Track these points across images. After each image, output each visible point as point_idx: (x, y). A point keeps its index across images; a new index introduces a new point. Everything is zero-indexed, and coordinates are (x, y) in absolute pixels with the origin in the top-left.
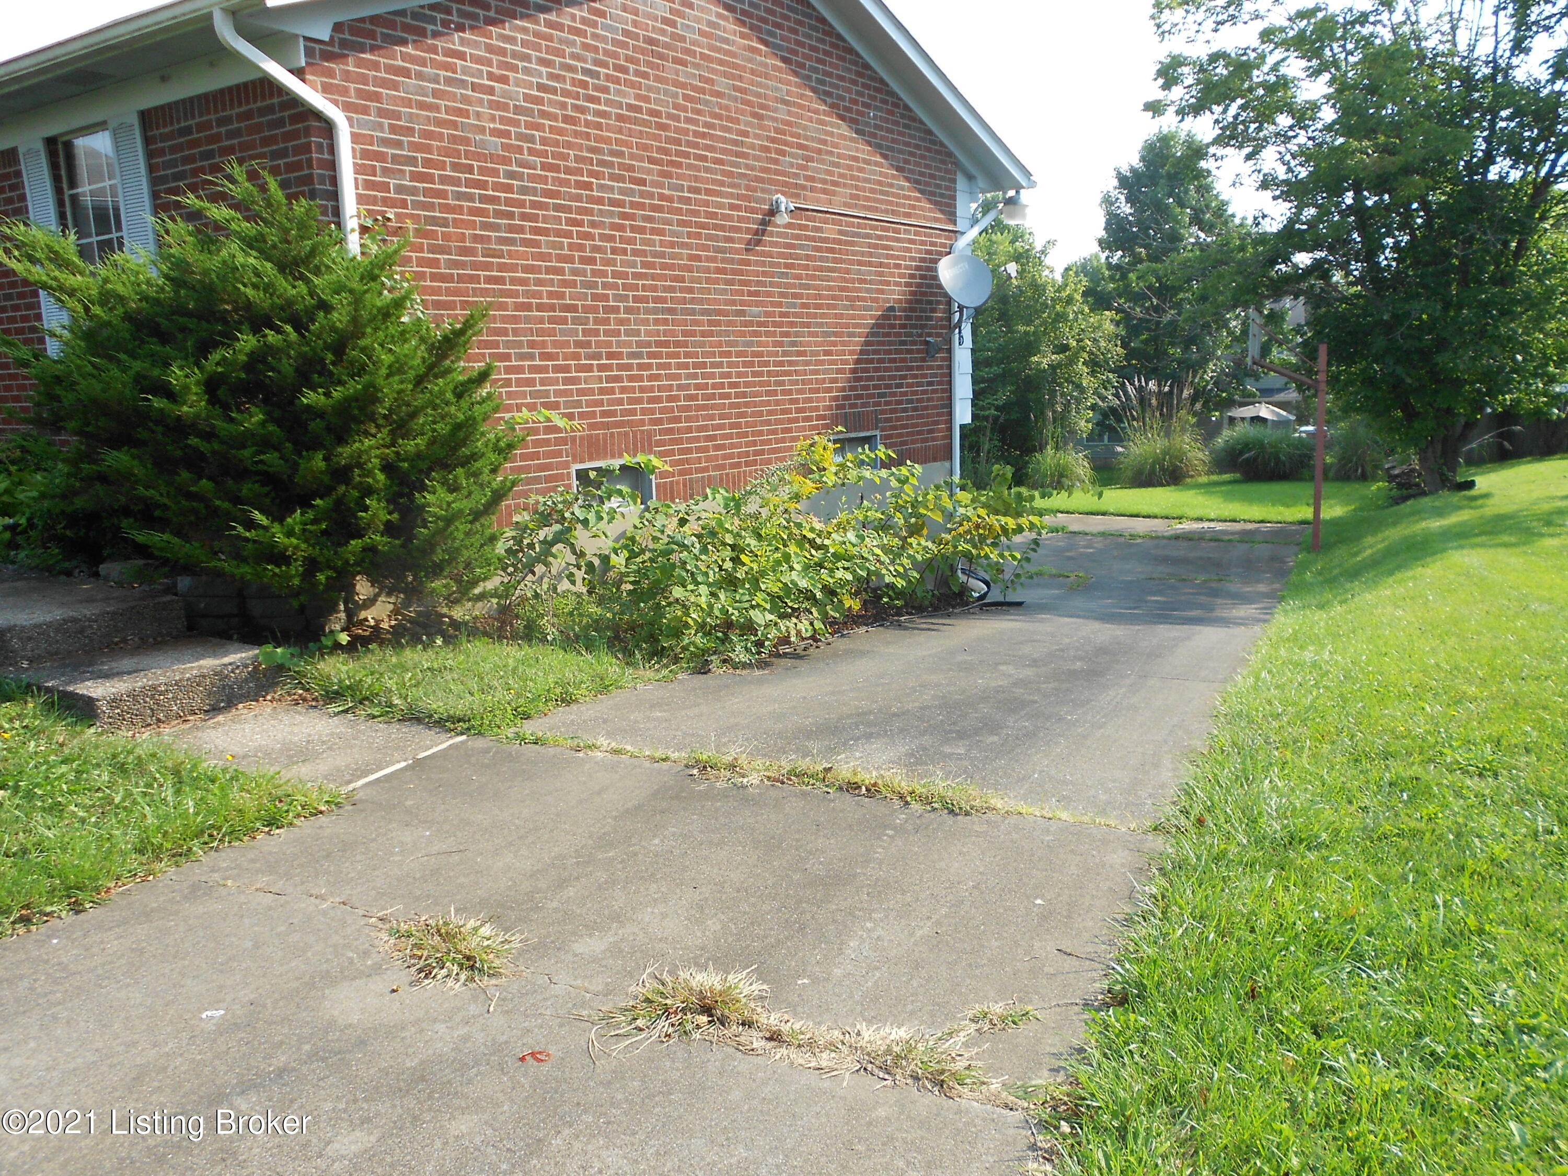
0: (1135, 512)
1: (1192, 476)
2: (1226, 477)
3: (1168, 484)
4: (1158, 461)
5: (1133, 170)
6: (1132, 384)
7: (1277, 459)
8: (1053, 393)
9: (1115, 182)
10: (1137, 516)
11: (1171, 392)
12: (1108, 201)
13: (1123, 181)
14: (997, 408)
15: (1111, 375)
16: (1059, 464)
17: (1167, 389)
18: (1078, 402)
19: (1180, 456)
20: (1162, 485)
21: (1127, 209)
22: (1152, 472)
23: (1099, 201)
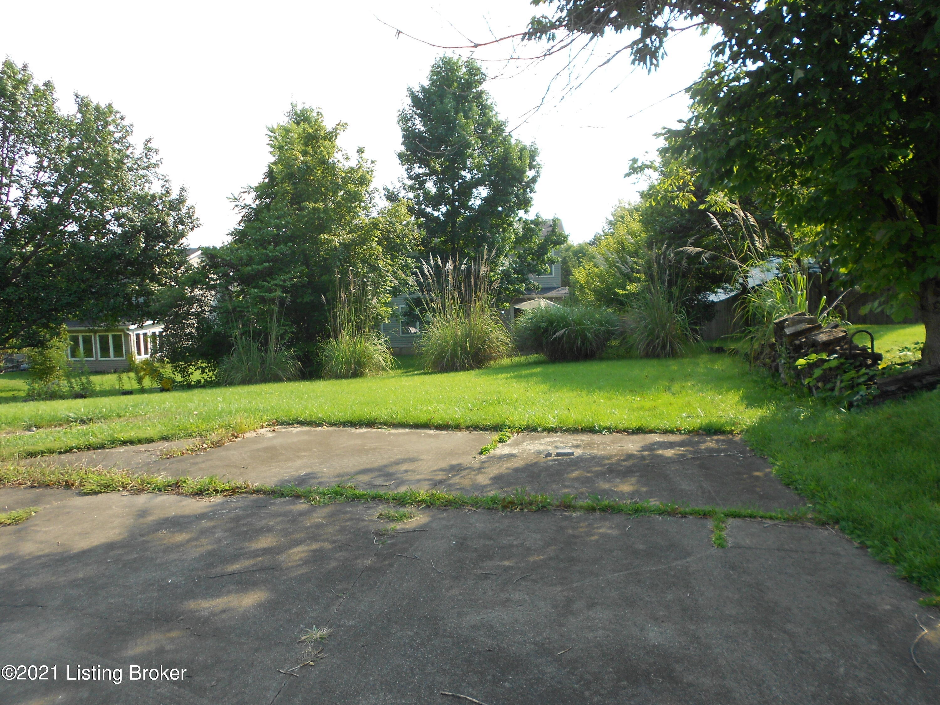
0: (423, 418)
1: (495, 359)
2: (533, 357)
3: (472, 368)
4: (459, 344)
5: (424, 90)
6: (428, 262)
7: (585, 339)
8: (344, 273)
9: (409, 101)
10: (426, 426)
11: (468, 269)
12: (404, 119)
13: (416, 101)
14: (285, 290)
15: (409, 260)
16: (354, 352)
17: (463, 267)
18: (376, 284)
19: (483, 338)
20: (465, 369)
21: (420, 126)
22: (454, 355)
23: (396, 119)
